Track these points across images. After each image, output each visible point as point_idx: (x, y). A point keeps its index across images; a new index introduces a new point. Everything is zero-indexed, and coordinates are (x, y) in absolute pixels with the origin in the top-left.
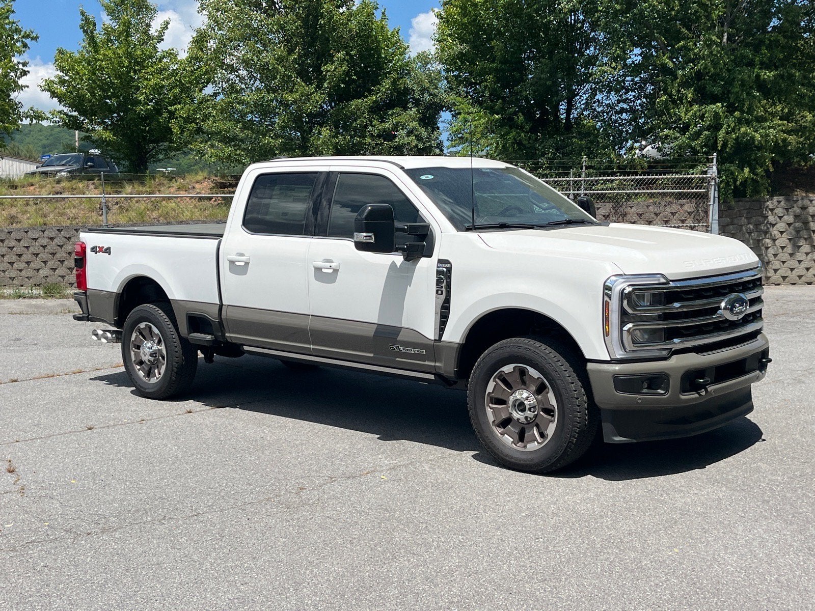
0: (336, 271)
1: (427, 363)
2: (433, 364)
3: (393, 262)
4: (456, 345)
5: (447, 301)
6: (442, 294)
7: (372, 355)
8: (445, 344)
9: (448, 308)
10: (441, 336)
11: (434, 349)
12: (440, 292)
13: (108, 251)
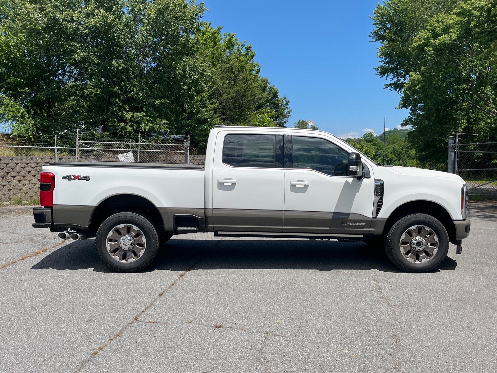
0: (306, 186)
1: (364, 229)
2: (369, 229)
3: (347, 181)
4: (386, 219)
5: (382, 199)
6: (379, 195)
7: (328, 228)
8: (378, 219)
9: (382, 202)
10: (377, 216)
11: (371, 222)
12: (378, 195)
13: (87, 178)
